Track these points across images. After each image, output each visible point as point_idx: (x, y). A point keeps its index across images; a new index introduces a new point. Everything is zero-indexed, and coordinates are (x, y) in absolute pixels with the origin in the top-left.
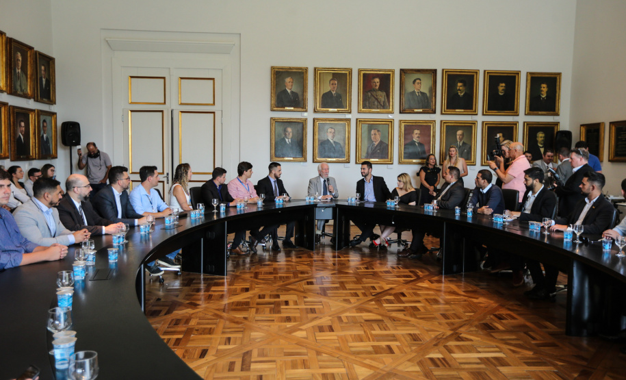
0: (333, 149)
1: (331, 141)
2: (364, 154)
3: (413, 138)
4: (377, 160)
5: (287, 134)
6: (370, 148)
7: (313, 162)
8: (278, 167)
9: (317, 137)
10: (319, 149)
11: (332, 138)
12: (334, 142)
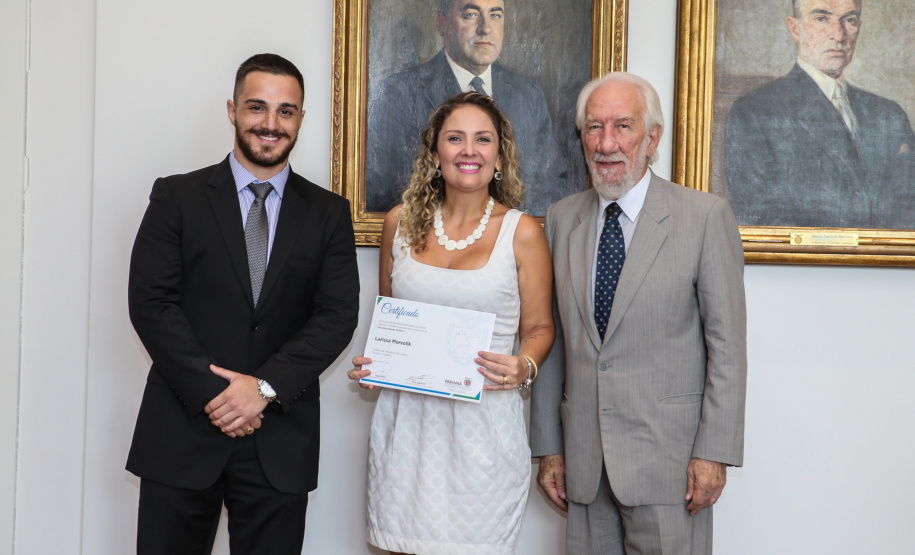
1: (829, 87)
5: (469, 27)
11: (835, 64)
12: (853, 94)
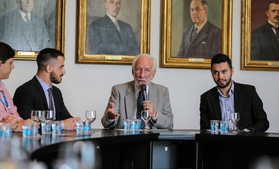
0: (116, 36)
1: (114, 20)
2: (177, 49)
3: (267, 18)
4: (202, 60)
5: (25, 2)
6: (188, 37)
7: (77, 62)
8: (60, 58)
9: (84, 10)
10: (89, 34)
11: (115, 14)
12: (119, 22)
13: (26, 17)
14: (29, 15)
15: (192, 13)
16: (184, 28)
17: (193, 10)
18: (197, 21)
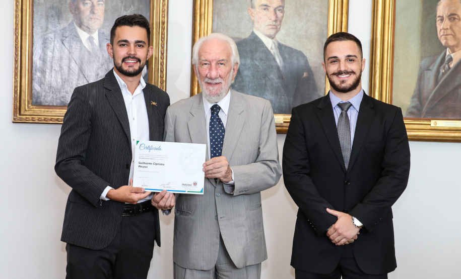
5: (86, 10)
11: (272, 32)
12: (280, 47)
13: (90, 39)
14: (95, 35)
15: (440, 26)
16: (422, 58)
17: (442, 20)
18: (452, 42)
